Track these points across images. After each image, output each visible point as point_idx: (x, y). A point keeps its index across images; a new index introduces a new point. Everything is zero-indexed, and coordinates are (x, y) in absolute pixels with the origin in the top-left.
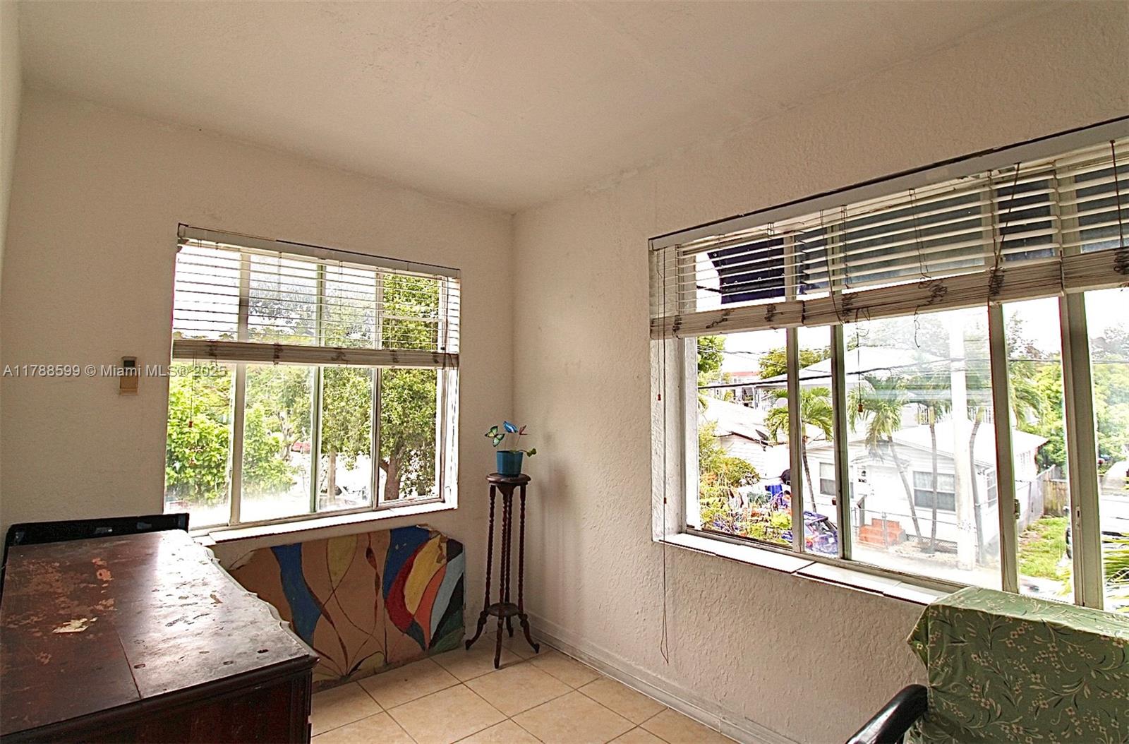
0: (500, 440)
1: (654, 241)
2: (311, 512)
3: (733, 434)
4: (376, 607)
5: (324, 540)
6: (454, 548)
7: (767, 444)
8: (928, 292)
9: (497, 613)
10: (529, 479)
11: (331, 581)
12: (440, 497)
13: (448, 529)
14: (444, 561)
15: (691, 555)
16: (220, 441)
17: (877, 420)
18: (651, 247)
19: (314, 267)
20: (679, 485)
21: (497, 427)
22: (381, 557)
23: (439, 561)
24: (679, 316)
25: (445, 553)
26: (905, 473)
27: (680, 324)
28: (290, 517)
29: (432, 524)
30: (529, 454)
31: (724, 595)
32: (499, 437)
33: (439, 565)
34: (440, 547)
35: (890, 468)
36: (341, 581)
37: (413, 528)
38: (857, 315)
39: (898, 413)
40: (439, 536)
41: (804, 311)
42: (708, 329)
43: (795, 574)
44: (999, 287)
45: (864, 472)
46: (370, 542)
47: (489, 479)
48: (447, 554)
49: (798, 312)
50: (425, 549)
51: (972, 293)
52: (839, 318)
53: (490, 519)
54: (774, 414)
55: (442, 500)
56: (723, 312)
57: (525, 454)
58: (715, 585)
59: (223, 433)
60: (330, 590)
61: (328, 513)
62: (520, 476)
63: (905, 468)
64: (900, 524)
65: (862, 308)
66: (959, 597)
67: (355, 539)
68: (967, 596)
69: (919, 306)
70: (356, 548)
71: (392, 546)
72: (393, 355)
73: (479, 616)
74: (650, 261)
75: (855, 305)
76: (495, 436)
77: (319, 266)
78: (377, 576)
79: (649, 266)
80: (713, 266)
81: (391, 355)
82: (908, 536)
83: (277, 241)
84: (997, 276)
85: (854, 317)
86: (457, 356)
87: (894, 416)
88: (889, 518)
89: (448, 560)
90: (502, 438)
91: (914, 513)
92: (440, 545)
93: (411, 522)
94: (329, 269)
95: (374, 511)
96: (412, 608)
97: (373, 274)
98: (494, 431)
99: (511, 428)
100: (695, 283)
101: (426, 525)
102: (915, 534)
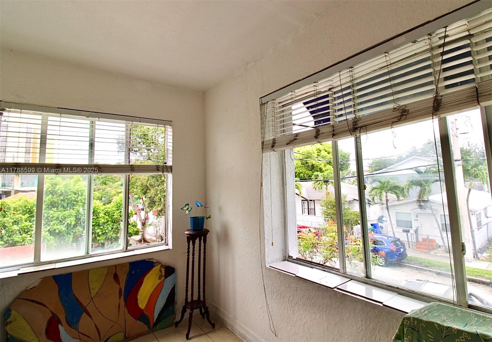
0: (189, 211)
1: (262, 99)
2: (86, 254)
3: (354, 200)
4: (119, 306)
5: (87, 270)
6: (169, 271)
7: (370, 204)
8: (398, 114)
9: (190, 307)
10: (209, 232)
11: (91, 293)
12: (165, 243)
13: (167, 260)
14: (163, 278)
15: (284, 275)
16: (104, 212)
17: (421, 191)
18: (261, 102)
19: (88, 122)
20: (284, 234)
21: (188, 204)
22: (123, 279)
23: (159, 279)
24: (275, 139)
25: (163, 274)
26: (436, 216)
27: (275, 143)
28: (71, 258)
29: (156, 258)
30: (207, 218)
31: (300, 300)
32: (189, 209)
33: (160, 281)
34: (160, 271)
35: (429, 214)
36: (97, 293)
37: (144, 261)
38: (360, 131)
39: (430, 187)
40: (160, 264)
41: (334, 131)
42: (287, 145)
43: (335, 289)
44: (439, 106)
45: (417, 216)
46: (116, 270)
47: (186, 233)
48: (165, 275)
49: (330, 132)
50: (151, 272)
51: (423, 112)
52: (351, 134)
53: (187, 254)
54: (373, 190)
55: (166, 244)
56: (295, 135)
57: (205, 218)
58: (296, 293)
59: (106, 208)
60: (90, 298)
61: (96, 254)
62: (203, 230)
63: (436, 213)
64: (436, 241)
65: (363, 127)
66: (424, 311)
67: (106, 269)
68: (430, 310)
69: (393, 122)
70: (107, 274)
71: (130, 271)
72: (132, 167)
73: (182, 309)
74: (261, 110)
75: (360, 125)
76: (187, 209)
77: (91, 122)
78: (120, 289)
79: (260, 113)
80: (309, 114)
81: (130, 167)
82: (440, 246)
83: (58, 108)
84: (437, 100)
85: (359, 132)
86: (171, 167)
87: (428, 188)
88: (430, 238)
89: (166, 277)
90: (191, 210)
91: (442, 235)
92: (160, 269)
93: (143, 258)
94: (97, 123)
95: (124, 252)
96: (142, 305)
97: (124, 125)
98: (187, 207)
99: (199, 204)
100: (292, 122)
101: (152, 259)
102: (443, 245)
